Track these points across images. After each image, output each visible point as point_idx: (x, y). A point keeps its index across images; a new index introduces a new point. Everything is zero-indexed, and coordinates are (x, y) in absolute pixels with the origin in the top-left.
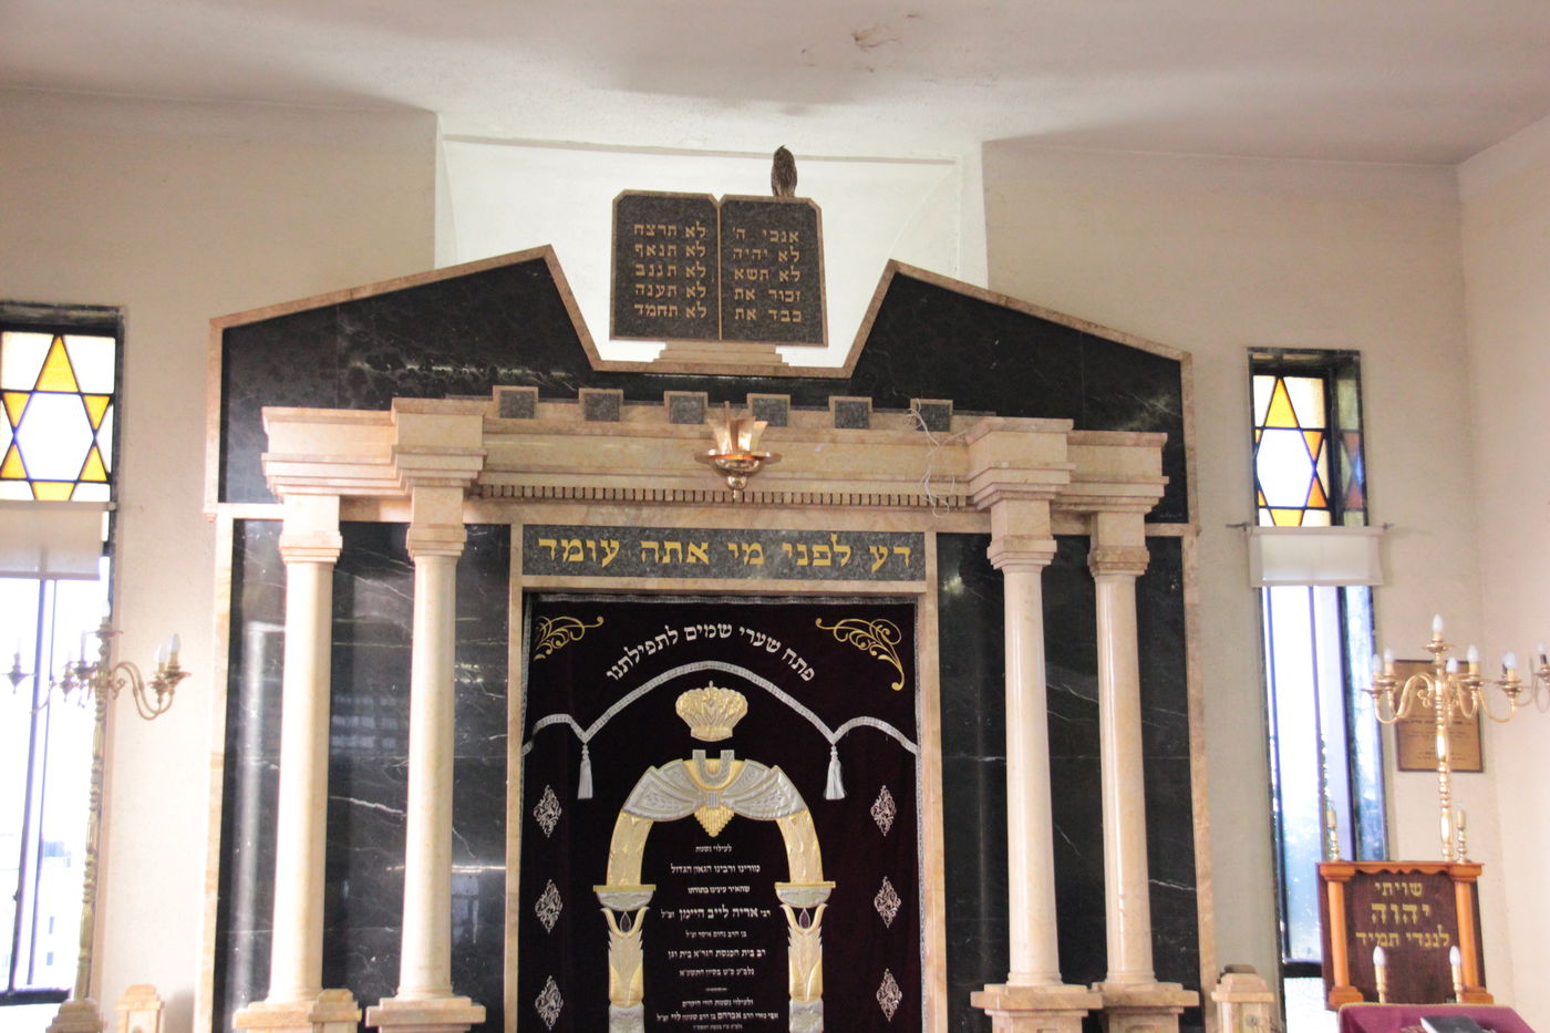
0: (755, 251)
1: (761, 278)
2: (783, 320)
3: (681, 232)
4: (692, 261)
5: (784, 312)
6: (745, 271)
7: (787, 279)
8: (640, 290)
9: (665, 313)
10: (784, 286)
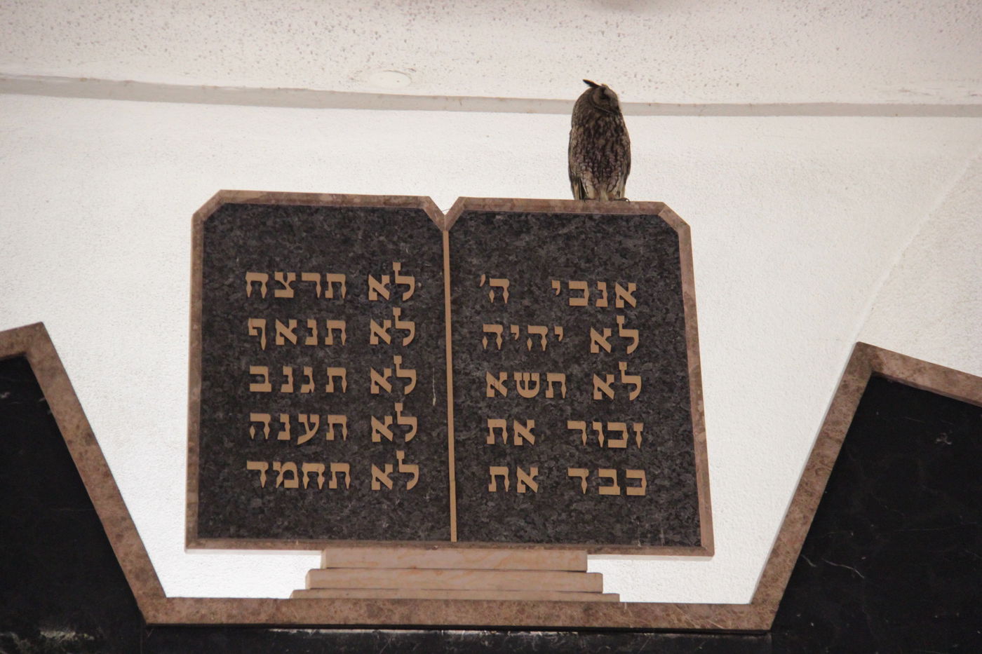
0: (532, 330)
1: (550, 393)
2: (604, 491)
3: (357, 289)
4: (382, 355)
5: (604, 473)
6: (511, 376)
7: (611, 394)
8: (260, 426)
9: (321, 480)
10: (604, 410)
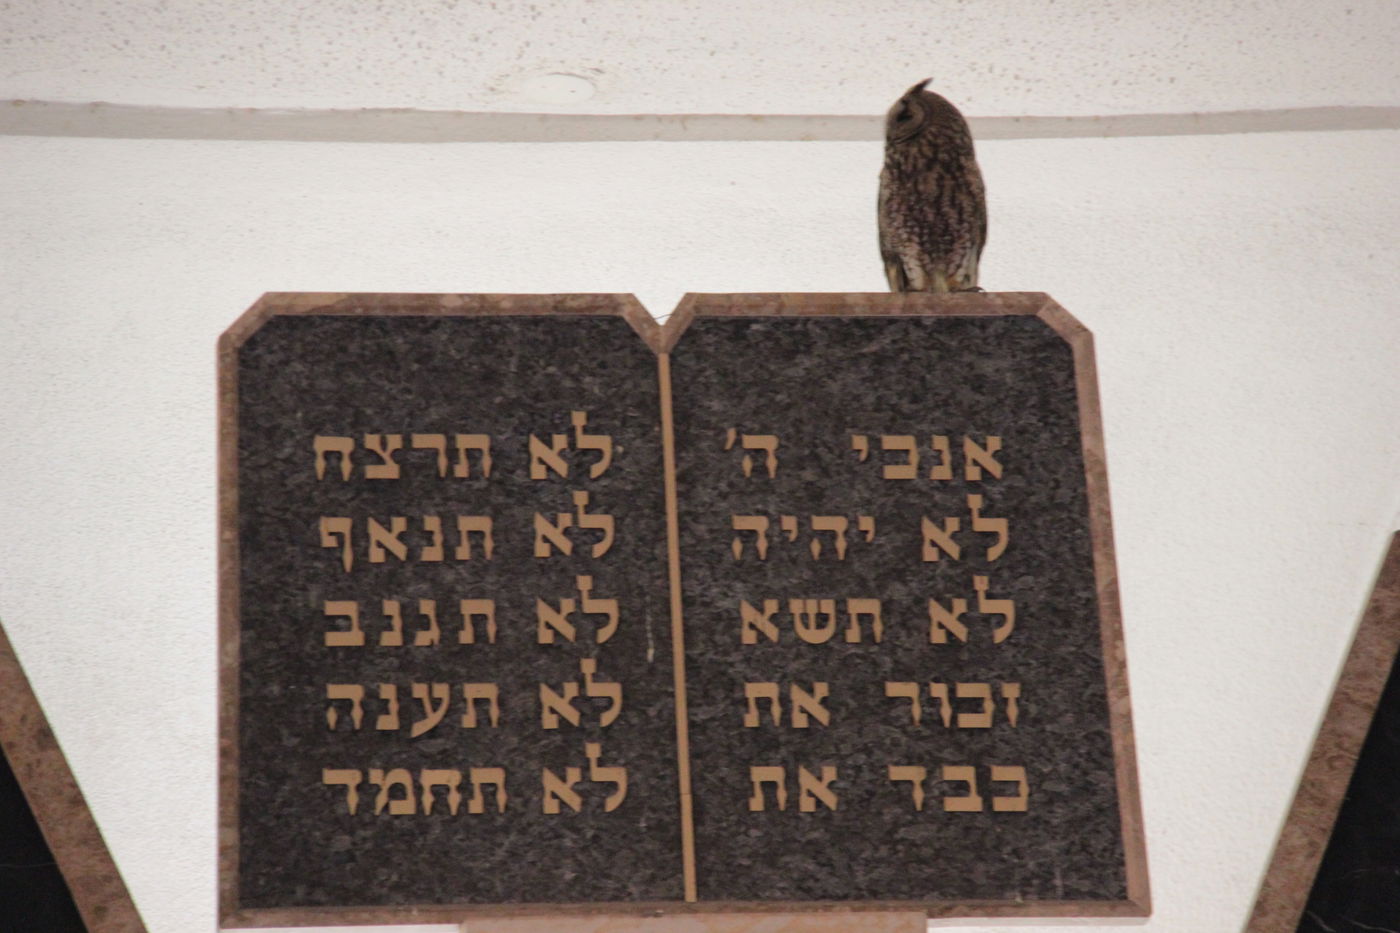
0: (820, 523)
1: (854, 635)
2: (953, 804)
3: (512, 459)
4: (558, 575)
5: (952, 773)
6: (784, 607)
7: (961, 632)
8: (345, 705)
9: (454, 799)
10: (950, 661)
